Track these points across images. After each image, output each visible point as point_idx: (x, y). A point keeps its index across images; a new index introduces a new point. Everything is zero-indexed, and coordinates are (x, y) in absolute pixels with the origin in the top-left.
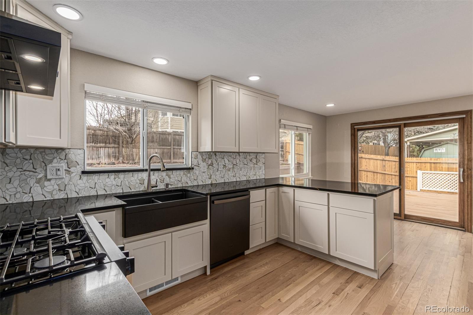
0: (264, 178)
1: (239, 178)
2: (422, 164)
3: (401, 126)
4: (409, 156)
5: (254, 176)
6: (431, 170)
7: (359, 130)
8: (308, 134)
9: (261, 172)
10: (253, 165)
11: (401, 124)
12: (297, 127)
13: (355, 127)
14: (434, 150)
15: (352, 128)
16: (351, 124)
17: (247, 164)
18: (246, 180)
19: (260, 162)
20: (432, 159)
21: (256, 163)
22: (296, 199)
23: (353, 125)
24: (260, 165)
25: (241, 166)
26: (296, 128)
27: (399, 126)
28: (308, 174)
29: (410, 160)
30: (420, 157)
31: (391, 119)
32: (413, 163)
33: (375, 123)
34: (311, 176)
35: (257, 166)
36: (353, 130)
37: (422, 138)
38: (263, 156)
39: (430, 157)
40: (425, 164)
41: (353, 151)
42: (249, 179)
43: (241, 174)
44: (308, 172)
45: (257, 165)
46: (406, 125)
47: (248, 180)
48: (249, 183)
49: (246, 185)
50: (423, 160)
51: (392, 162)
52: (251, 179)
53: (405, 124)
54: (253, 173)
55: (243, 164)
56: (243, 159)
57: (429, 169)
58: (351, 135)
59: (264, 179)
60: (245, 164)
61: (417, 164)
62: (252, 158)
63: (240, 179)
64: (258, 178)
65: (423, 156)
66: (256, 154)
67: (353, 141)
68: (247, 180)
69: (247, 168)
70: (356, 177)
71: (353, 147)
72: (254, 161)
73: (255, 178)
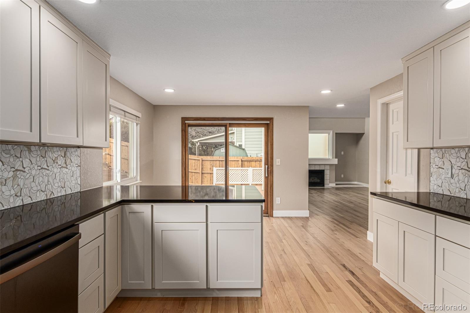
0: (79, 191)
1: (30, 197)
2: (214, 161)
3: (227, 125)
4: (199, 154)
5: (61, 191)
6: (220, 167)
7: (190, 125)
8: (135, 124)
9: (74, 182)
10: (59, 169)
11: (227, 123)
12: (124, 111)
13: (186, 122)
14: (221, 150)
15: (183, 122)
16: (182, 118)
17: (47, 168)
18: (46, 198)
19: (72, 164)
20: (221, 158)
21: (65, 165)
22: (155, 221)
23: (184, 119)
24: (73, 169)
25: (34, 172)
26: (123, 113)
27: (225, 126)
28: (136, 178)
29: (205, 158)
30: (213, 156)
31: (219, 118)
32: (207, 161)
33: (205, 119)
34: (140, 180)
35: (67, 170)
36: (184, 125)
37: (209, 140)
38: (76, 153)
39: (219, 156)
40: (216, 162)
41: (184, 149)
42: (51, 197)
43: (35, 188)
44: (135, 175)
45: (67, 168)
46: (231, 125)
47: (49, 199)
48: (52, 204)
49: (44, 208)
50: (215, 158)
51: (192, 160)
52: (56, 196)
53: (230, 123)
54: (60, 184)
55: (39, 168)
56: (38, 159)
57: (218, 166)
58: (182, 131)
59: (79, 193)
60: (42, 168)
61: (211, 161)
62: (56, 156)
63: (32, 200)
64: (69, 192)
65: (214, 155)
66: (65, 149)
67: (184, 137)
68: (47, 200)
69: (47, 175)
70: (186, 178)
71: (184, 144)
72: (61, 161)
73: (63, 193)
